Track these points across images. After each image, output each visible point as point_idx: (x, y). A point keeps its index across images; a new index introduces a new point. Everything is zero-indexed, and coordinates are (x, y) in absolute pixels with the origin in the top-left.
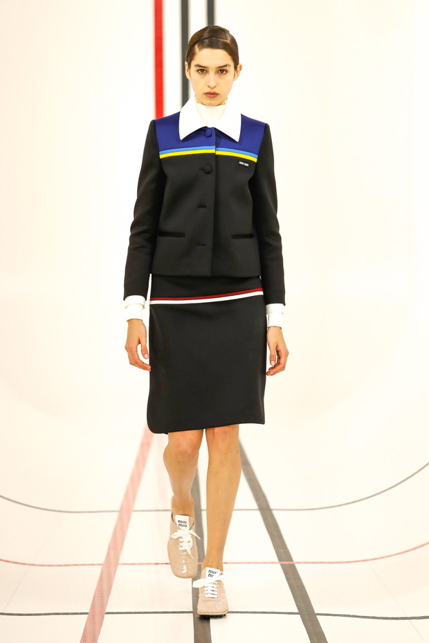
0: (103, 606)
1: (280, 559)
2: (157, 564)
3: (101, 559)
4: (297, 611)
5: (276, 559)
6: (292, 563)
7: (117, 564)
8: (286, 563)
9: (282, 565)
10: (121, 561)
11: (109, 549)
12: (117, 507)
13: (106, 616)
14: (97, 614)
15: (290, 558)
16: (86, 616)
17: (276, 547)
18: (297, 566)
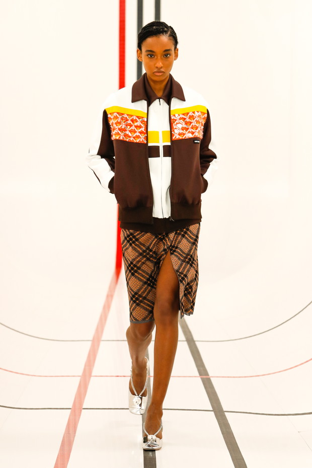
0: (81, 403)
1: (200, 374)
3: (80, 373)
4: (212, 409)
5: (198, 375)
6: (208, 377)
7: (90, 376)
8: (204, 377)
9: (201, 378)
10: (93, 374)
11: (85, 366)
12: (91, 338)
13: (83, 411)
14: (77, 409)
15: (207, 374)
16: (70, 410)
17: (198, 366)
18: (212, 379)
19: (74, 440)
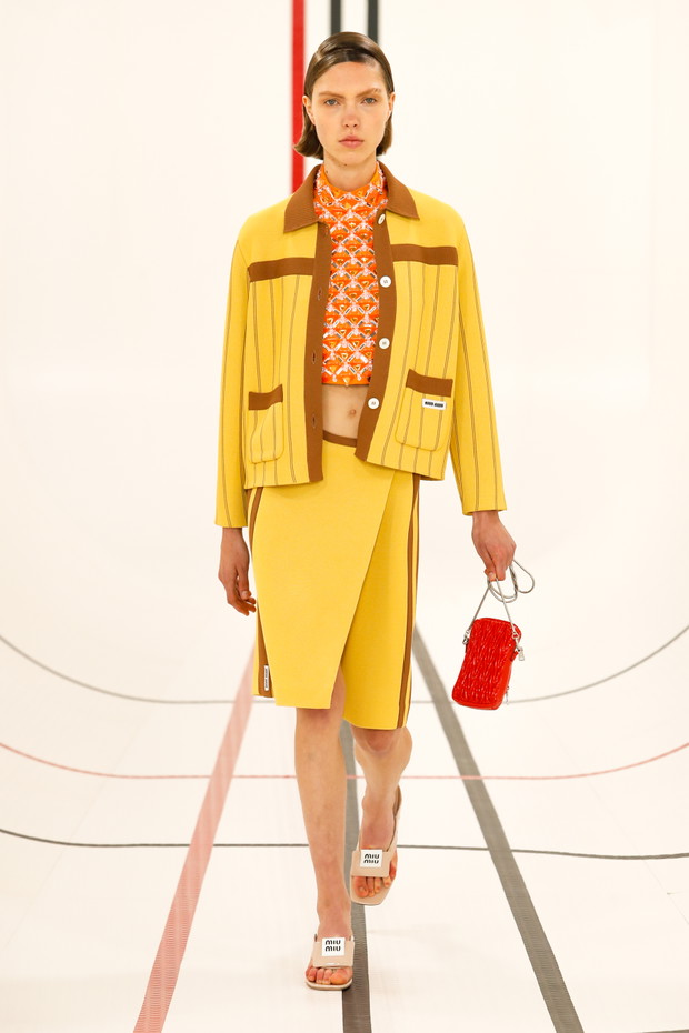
0: (210, 832)
1: (462, 772)
2: (287, 777)
3: (209, 769)
4: (486, 846)
5: (456, 772)
6: (477, 778)
7: (230, 775)
8: (470, 778)
9: (466, 782)
10: (237, 771)
11: (220, 755)
12: (232, 696)
13: (214, 849)
14: (201, 846)
15: (475, 771)
16: (187, 848)
17: (456, 755)
18: (486, 782)
19: (194, 911)
